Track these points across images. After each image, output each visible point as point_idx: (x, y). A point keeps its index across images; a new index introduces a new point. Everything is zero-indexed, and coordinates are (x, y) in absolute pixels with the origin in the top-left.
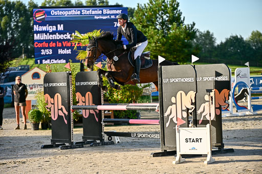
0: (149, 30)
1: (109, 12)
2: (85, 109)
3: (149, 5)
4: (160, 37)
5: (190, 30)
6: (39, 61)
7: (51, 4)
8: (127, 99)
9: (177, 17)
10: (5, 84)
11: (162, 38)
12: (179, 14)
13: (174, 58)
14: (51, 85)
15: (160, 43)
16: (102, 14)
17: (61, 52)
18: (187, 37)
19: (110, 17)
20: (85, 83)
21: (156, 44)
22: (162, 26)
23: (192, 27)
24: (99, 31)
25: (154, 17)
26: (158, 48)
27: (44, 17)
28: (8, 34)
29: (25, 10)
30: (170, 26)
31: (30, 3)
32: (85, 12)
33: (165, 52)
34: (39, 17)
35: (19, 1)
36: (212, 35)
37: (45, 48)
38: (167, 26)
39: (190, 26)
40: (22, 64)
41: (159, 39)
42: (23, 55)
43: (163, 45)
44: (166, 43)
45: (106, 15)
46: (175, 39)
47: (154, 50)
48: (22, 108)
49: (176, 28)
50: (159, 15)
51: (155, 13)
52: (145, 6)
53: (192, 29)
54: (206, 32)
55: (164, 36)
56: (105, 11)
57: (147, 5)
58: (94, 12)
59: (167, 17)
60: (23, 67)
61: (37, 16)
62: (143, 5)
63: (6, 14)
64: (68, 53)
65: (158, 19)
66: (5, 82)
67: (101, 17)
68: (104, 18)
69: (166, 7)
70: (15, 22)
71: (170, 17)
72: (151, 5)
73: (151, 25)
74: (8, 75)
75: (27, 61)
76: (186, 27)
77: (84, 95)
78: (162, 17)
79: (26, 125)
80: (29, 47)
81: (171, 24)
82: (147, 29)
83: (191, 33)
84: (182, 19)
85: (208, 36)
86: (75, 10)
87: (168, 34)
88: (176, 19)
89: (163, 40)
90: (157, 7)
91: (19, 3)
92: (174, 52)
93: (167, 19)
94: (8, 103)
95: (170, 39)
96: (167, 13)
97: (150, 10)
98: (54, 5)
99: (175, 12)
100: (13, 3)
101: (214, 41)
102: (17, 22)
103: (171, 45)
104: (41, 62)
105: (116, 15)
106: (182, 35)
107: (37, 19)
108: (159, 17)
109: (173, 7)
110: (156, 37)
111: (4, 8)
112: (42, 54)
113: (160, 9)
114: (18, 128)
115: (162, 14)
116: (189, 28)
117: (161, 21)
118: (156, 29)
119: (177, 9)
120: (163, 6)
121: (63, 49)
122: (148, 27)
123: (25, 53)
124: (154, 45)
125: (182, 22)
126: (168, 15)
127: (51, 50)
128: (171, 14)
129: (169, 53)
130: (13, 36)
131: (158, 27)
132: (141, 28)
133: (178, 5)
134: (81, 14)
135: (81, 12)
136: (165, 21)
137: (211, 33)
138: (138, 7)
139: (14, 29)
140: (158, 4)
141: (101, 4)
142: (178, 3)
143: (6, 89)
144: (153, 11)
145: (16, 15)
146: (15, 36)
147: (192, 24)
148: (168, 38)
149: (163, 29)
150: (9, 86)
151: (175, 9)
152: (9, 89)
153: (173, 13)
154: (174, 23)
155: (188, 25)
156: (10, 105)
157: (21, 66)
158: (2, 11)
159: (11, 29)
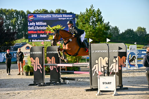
0: (86, 26)
1: (66, 16)
2: (51, 66)
3: (86, 13)
4: (92, 29)
5: (107, 26)
6: (30, 40)
7: (38, 12)
8: (74, 60)
9: (100, 19)
10: (14, 52)
11: (92, 30)
12: (101, 17)
13: (99, 40)
14: (34, 53)
15: (92, 32)
16: (63, 17)
17: (41, 36)
18: (105, 29)
19: (66, 18)
20: (52, 52)
21: (89, 32)
22: (93, 24)
23: (108, 24)
24: (60, 25)
25: (88, 19)
26: (90, 34)
27: (33, 18)
28: (16, 27)
29: (25, 15)
30: (97, 24)
31: (27, 12)
32: (54, 16)
33: (94, 36)
34: (31, 18)
35: (22, 11)
36: (118, 28)
37: (33, 34)
38: (95, 24)
39: (107, 24)
40: (23, 42)
41: (91, 30)
42: (24, 37)
43: (93, 33)
44: (95, 32)
45: (65, 17)
46: (99, 30)
47: (89, 35)
48: (21, 64)
49: (100, 25)
50: (91, 18)
51: (89, 17)
52: (84, 13)
53: (108, 25)
54: (115, 27)
55: (93, 29)
56: (64, 16)
57: (85, 13)
58: (58, 16)
59: (95, 19)
60: (23, 43)
61: (29, 18)
62: (83, 13)
63: (15, 17)
64: (45, 36)
65: (91, 20)
66: (13, 51)
67: (62, 19)
68: (64, 19)
69: (95, 14)
70: (20, 21)
71: (96, 19)
72: (87, 13)
73: (87, 23)
74: (15, 47)
75: (26, 40)
76: (104, 24)
77: (51, 58)
78: (93, 19)
79: (23, 73)
80: (27, 33)
81: (97, 22)
82: (85, 25)
83: (107, 27)
84: (103, 20)
85: (116, 29)
86: (49, 15)
87: (95, 28)
88: (100, 20)
89: (93, 31)
90: (90, 14)
91: (22, 12)
92: (99, 36)
93: (95, 20)
94: (15, 61)
95: (97, 30)
96: (95, 17)
97: (86, 15)
98: (39, 12)
99: (99, 16)
100: (19, 11)
101: (119, 32)
102: (21, 21)
103: (97, 33)
104: (32, 41)
105: (69, 17)
106: (102, 28)
107: (30, 19)
108: (91, 19)
109: (98, 14)
110: (89, 29)
111: (14, 14)
112: (32, 37)
113: (92, 15)
114: (19, 74)
115: (93, 17)
116: (106, 25)
117: (92, 21)
118: (89, 25)
119: (100, 15)
120: (93, 13)
121: (43, 34)
122: (86, 24)
123: (24, 36)
124: (88, 33)
125: (103, 22)
126: (95, 18)
127: (36, 35)
128: (97, 18)
129: (96, 37)
130: (19, 28)
131: (91, 24)
132: (82, 24)
133: (101, 13)
134: (52, 17)
135: (52, 16)
136: (94, 21)
137: (117, 27)
138: (81, 13)
139: (20, 24)
140: (91, 13)
141: (63, 12)
142: (101, 12)
143: (14, 54)
144: (88, 16)
145: (20, 17)
146: (20, 28)
147: (108, 22)
148: (95, 30)
149: (93, 25)
150: (15, 53)
151: (99, 15)
152: (15, 54)
153: (98, 17)
154: (99, 22)
155: (106, 23)
156: (15, 62)
157: (22, 43)
158: (14, 15)
159: (18, 24)
